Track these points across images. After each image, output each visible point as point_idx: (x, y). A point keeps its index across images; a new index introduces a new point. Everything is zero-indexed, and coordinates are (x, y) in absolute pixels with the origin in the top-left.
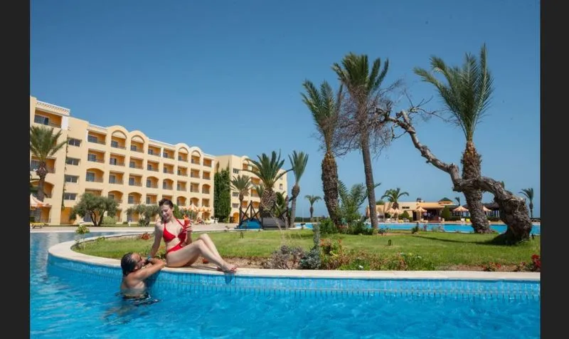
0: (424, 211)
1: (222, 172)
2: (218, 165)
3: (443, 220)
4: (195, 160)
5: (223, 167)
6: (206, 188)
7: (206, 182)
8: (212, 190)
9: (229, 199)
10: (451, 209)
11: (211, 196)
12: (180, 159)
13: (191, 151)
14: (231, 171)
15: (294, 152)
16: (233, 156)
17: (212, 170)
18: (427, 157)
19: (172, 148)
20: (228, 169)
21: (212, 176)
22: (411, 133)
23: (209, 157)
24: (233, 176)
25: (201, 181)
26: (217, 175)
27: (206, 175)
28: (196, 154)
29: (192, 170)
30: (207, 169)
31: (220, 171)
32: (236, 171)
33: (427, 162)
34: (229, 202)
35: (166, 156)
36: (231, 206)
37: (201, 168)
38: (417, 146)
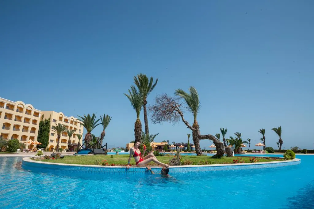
0: (156, 146)
1: (45, 120)
2: (43, 116)
3: (164, 151)
4: (29, 112)
5: (46, 117)
6: (33, 130)
7: (34, 126)
8: (37, 131)
9: (48, 137)
10: (168, 146)
11: (36, 135)
12: (17, 111)
13: (26, 106)
14: (52, 120)
15: (104, 115)
16: (54, 112)
17: (39, 119)
18: (188, 126)
19: (13, 104)
20: (50, 119)
21: (38, 123)
22: (182, 116)
23: (37, 111)
24: (53, 124)
25: (30, 125)
26: (41, 123)
27: (35, 122)
28: (30, 109)
29: (25, 118)
30: (35, 118)
31: (44, 120)
32: (54, 121)
33: (188, 128)
34: (48, 139)
35: (7, 108)
36: (49, 141)
37: (32, 117)
38: (183, 121)
